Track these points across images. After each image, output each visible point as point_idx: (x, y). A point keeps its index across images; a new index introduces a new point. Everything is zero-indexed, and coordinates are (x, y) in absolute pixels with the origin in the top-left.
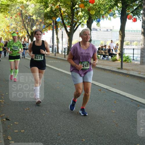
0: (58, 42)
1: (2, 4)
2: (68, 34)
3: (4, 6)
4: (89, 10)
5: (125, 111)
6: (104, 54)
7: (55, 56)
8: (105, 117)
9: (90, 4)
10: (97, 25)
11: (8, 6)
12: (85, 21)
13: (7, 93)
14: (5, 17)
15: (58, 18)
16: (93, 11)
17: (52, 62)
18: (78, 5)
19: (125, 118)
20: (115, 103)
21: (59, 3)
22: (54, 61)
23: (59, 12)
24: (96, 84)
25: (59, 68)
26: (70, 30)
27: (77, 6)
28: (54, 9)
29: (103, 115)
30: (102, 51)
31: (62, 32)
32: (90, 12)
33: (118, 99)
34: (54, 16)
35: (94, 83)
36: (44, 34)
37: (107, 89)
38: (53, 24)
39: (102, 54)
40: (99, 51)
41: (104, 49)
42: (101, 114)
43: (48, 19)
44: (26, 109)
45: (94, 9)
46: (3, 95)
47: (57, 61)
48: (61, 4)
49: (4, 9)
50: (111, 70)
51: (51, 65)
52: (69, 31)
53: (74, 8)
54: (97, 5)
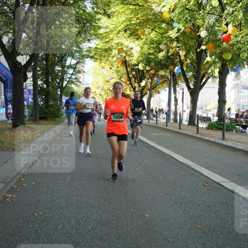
0: (176, 105)
1: (97, 48)
2: (190, 92)
3: (100, 50)
4: (222, 53)
5: (226, 228)
6: (244, 124)
7: (167, 125)
8: (178, 239)
9: (224, 43)
10: (236, 77)
11: (106, 50)
12: (215, 70)
13: (33, 183)
14: (103, 68)
15: (177, 68)
16: (228, 53)
17: (157, 135)
18: (204, 45)
19: (216, 244)
20: (217, 211)
21: (176, 43)
22: (161, 134)
23: (178, 57)
24: (205, 174)
25: (159, 144)
26: (194, 85)
27: (203, 47)
28: (170, 54)
29: (175, 235)
30: (242, 119)
31: (183, 89)
32: (223, 55)
33: (227, 204)
34: (172, 65)
35: (202, 172)
36: (159, 93)
37: (218, 183)
38: (169, 77)
39: (242, 124)
40: (237, 119)
41: (244, 116)
42: (173, 233)
43: (161, 69)
44: (36, 215)
45: (229, 51)
46: (24, 185)
47: (164, 134)
48: (178, 45)
49: (100, 56)
50: (246, 150)
51: (151, 140)
52: (192, 87)
53: (198, 50)
54: (234, 44)
